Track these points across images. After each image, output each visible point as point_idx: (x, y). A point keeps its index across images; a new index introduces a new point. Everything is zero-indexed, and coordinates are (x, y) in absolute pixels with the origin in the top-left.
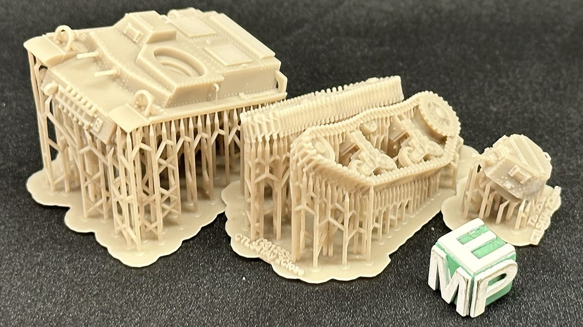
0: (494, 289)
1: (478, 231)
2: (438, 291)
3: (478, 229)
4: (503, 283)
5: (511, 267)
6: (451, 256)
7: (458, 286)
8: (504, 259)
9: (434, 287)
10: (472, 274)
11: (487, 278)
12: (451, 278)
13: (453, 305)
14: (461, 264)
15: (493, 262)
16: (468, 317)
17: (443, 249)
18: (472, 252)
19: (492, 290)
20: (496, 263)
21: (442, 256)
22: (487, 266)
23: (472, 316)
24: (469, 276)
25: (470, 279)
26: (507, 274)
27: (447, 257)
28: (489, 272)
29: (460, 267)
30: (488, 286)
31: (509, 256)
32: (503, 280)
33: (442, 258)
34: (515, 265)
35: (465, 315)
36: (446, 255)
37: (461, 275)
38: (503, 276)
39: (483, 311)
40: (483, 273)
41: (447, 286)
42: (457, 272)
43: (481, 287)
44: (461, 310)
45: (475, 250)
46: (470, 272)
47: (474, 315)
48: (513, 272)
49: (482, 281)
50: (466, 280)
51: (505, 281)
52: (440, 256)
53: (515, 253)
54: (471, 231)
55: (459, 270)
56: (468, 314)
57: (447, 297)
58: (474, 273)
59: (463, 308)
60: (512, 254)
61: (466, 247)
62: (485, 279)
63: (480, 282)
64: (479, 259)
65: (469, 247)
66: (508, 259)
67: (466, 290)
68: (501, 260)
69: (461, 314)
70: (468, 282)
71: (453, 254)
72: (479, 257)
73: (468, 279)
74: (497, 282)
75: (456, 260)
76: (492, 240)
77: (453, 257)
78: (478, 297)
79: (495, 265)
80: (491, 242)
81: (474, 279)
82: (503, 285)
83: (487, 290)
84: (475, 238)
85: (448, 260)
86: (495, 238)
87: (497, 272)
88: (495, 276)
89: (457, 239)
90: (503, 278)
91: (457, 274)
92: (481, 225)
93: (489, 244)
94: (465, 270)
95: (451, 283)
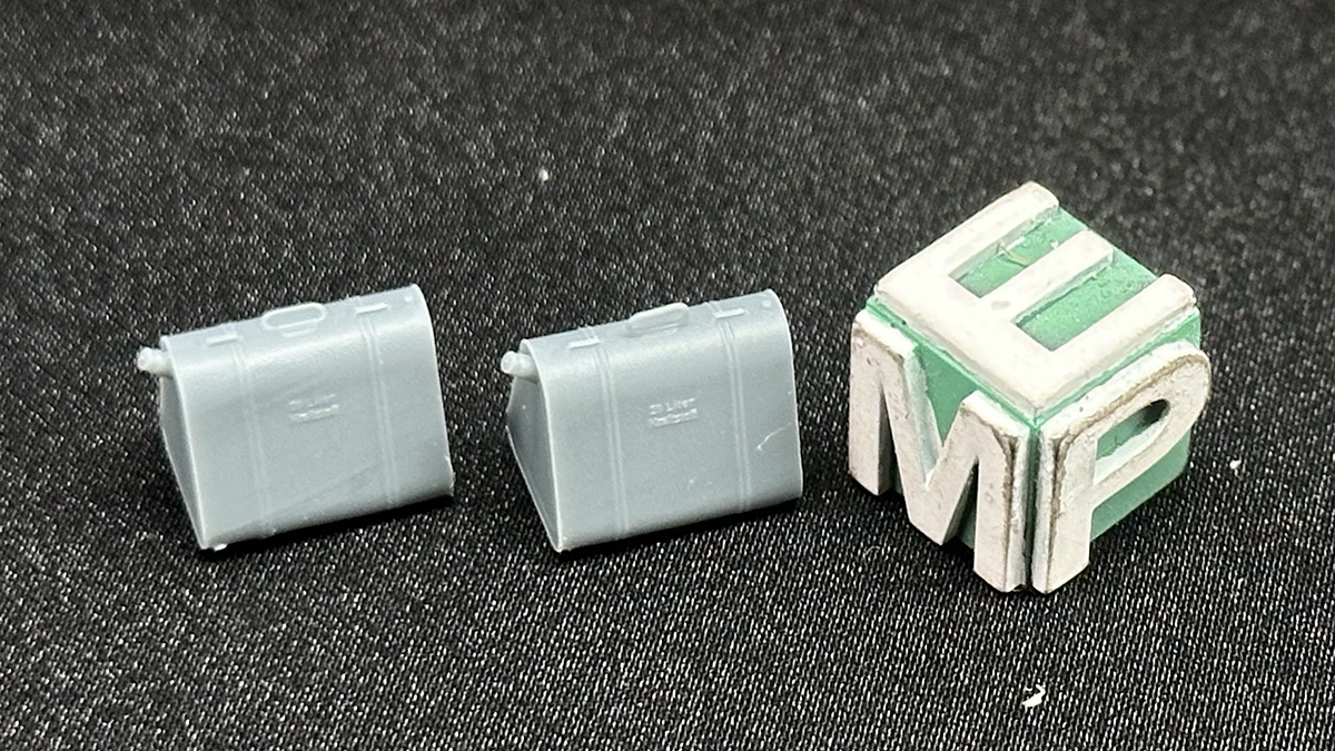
0: (1120, 470)
1: (1037, 237)
2: (892, 495)
3: (1036, 228)
4: (1154, 444)
5: (1184, 371)
6: (937, 347)
7: (976, 468)
8: (1153, 339)
9: (870, 479)
10: (1029, 416)
11: (1090, 426)
12: (943, 438)
13: (958, 548)
14: (980, 379)
15: (1112, 358)
16: (1026, 592)
17: (899, 324)
18: (1019, 325)
19: (1112, 474)
20: (1122, 360)
21: (897, 350)
22: (1087, 375)
23: (1040, 585)
24: (1018, 423)
25: (1022, 434)
26: (1172, 402)
27: (920, 353)
28: (1099, 399)
29: (977, 393)
30: (1097, 459)
31: (1174, 327)
32: (1157, 428)
33: (899, 359)
34: (1202, 362)
35: (1010, 588)
36: (917, 345)
37: (983, 423)
38: (1155, 411)
39: (1082, 561)
40: (1074, 407)
41: (929, 475)
42: (966, 412)
43: (1069, 464)
44: (995, 564)
45: (1034, 314)
46: (1020, 408)
47: (1048, 584)
48: (1191, 394)
49: (1071, 438)
50: (1006, 442)
51: (1165, 430)
52: (890, 353)
53: (1196, 312)
54: (1009, 237)
55: (975, 402)
56: (1024, 582)
57: (931, 516)
58: (1037, 410)
59: (1002, 558)
60: (1184, 318)
61: (996, 305)
62: (1082, 431)
63: (1063, 444)
64: (1052, 349)
65: (1006, 304)
66: (1171, 339)
67: (1010, 484)
68: (1142, 346)
69: (996, 585)
70: (1013, 450)
71: (943, 340)
72: (1050, 342)
73: (1016, 439)
74: (1131, 440)
75: (959, 364)
76: (1097, 265)
77: (944, 352)
78: (1062, 509)
79: (1118, 370)
80: (1093, 276)
81: (1040, 433)
82: (1156, 448)
83: (1092, 475)
84: (1025, 267)
85: (921, 361)
86: (1111, 259)
87: (1130, 399)
88: (1123, 414)
89: (951, 275)
90: (1155, 421)
91: (968, 418)
92: (1047, 213)
93: (1085, 283)
94: (998, 399)
95: (946, 461)
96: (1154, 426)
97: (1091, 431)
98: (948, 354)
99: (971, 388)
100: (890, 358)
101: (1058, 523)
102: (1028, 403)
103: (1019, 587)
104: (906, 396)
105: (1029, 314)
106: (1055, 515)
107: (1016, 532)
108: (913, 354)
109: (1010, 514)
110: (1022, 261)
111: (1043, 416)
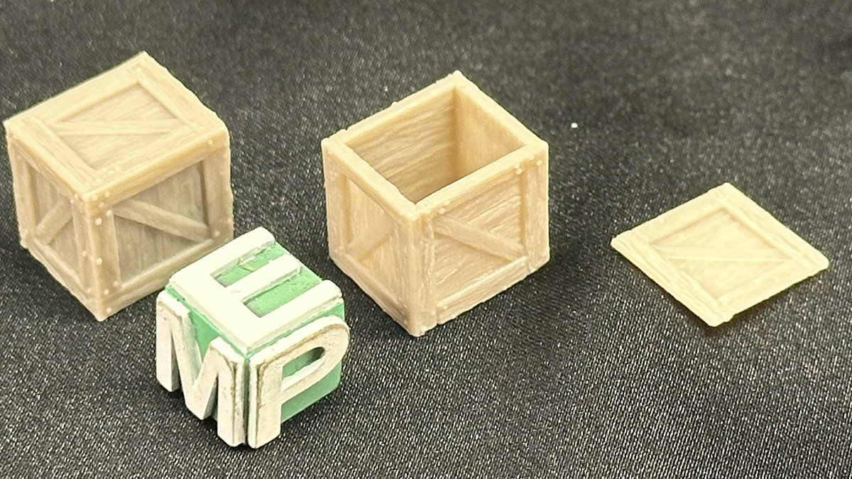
0: (297, 384)
1: (261, 257)
2: (178, 394)
3: (262, 252)
4: (317, 371)
5: (334, 332)
6: (200, 313)
7: (217, 379)
8: (316, 314)
9: (168, 385)
10: (245, 351)
11: (277, 359)
12: (203, 360)
13: (210, 422)
14: (221, 331)
15: (291, 324)
16: (244, 448)
17: (181, 299)
18: (245, 304)
19: (292, 386)
20: (298, 325)
21: (178, 313)
22: (277, 332)
23: (252, 444)
24: (238, 355)
25: (240, 361)
26: (326, 348)
27: (190, 315)
28: (283, 345)
29: (219, 338)
30: (284, 377)
31: (329, 308)
32: (318, 362)
33: (180, 318)
34: (344, 328)
35: (236, 444)
36: (188, 311)
37: (220, 354)
38: (317, 353)
39: (276, 432)
40: (269, 348)
41: (196, 382)
42: (212, 349)
43: (266, 379)
44: (228, 432)
45: (254, 298)
46: (239, 347)
47: (256, 443)
48: (338, 345)
49: (266, 365)
50: (231, 365)
51: (323, 364)
52: (175, 315)
53: (342, 301)
54: (246, 256)
55: (217, 343)
56: (244, 442)
57: (197, 405)
58: (248, 348)
59: (232, 428)
60: (334, 304)
61: (233, 292)
62: (272, 361)
63: (261, 368)
64: (260, 317)
65: (238, 292)
66: (326, 315)
67: (234, 388)
68: (310, 317)
69: (230, 444)
70: (235, 370)
71: (202, 308)
72: (261, 313)
73: (237, 364)
74: (305, 368)
75: (210, 322)
76: (291, 273)
77: (204, 316)
78: (262, 403)
79: (295, 330)
80: (289, 279)
81: (249, 361)
82: (318, 373)
83: (280, 385)
84: (252, 272)
85: (192, 320)
86: (299, 271)
87: (301, 345)
88: (295, 355)
89: (211, 275)
90: (318, 359)
91: (213, 352)
92: (268, 244)
93: (284, 283)
94: (229, 342)
95: (203, 374)
96: (317, 361)
97: (278, 362)
98: (205, 317)
99: (216, 335)
100: (175, 317)
101: (260, 410)
102: (244, 344)
103: (241, 445)
104: (184, 338)
105: (251, 297)
107: (238, 414)
108: (187, 316)
109: (235, 404)
110: (251, 269)
111: (252, 352)
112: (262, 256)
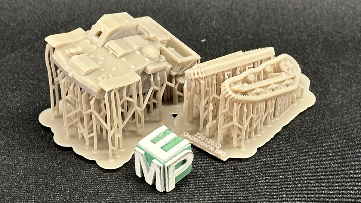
0: (179, 171)
2: (143, 178)
3: (165, 132)
5: (189, 154)
7: (155, 172)
8: (183, 149)
9: (140, 176)
10: (163, 162)
13: (154, 185)
14: (155, 157)
15: (177, 152)
17: (142, 149)
18: (161, 148)
21: (142, 153)
22: (172, 155)
23: (167, 191)
25: (162, 165)
26: (187, 159)
27: (145, 153)
28: (174, 159)
29: (155, 160)
30: (175, 169)
31: (187, 147)
34: (191, 153)
35: (162, 191)
37: (156, 164)
38: (184, 161)
39: (174, 186)
40: (170, 161)
41: (148, 174)
42: (153, 162)
43: (170, 170)
44: (159, 188)
45: (164, 146)
48: (190, 158)
50: (159, 167)
51: (186, 164)
53: (190, 145)
54: (160, 134)
57: (149, 181)
59: (161, 186)
61: (157, 145)
62: (171, 165)
63: (168, 167)
64: (166, 152)
65: (159, 145)
66: (186, 149)
67: (160, 174)
68: (181, 151)
69: (160, 191)
70: (161, 168)
71: (149, 151)
72: (166, 151)
73: (161, 166)
74: (181, 166)
75: (152, 155)
76: (174, 138)
78: (169, 178)
79: (178, 154)
80: (174, 140)
81: (165, 165)
82: (185, 168)
83: (174, 172)
84: (162, 139)
85: (146, 155)
86: (176, 137)
87: (179, 159)
88: (178, 162)
89: (150, 141)
90: (185, 163)
91: (153, 164)
92: (166, 130)
93: (172, 141)
94: (158, 160)
95: (151, 171)
96: (184, 164)
97: (173, 165)
98: (150, 153)
99: (154, 158)
100: (141, 155)
101: (169, 180)
102: (162, 160)
103: (164, 191)
104: (144, 161)
105: (163, 146)
106: (168, 179)
107: (162, 182)
109: (161, 179)
110: (162, 138)
111: (165, 162)
112: (165, 134)
